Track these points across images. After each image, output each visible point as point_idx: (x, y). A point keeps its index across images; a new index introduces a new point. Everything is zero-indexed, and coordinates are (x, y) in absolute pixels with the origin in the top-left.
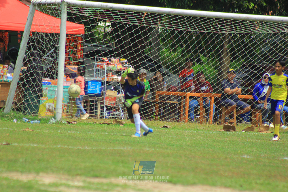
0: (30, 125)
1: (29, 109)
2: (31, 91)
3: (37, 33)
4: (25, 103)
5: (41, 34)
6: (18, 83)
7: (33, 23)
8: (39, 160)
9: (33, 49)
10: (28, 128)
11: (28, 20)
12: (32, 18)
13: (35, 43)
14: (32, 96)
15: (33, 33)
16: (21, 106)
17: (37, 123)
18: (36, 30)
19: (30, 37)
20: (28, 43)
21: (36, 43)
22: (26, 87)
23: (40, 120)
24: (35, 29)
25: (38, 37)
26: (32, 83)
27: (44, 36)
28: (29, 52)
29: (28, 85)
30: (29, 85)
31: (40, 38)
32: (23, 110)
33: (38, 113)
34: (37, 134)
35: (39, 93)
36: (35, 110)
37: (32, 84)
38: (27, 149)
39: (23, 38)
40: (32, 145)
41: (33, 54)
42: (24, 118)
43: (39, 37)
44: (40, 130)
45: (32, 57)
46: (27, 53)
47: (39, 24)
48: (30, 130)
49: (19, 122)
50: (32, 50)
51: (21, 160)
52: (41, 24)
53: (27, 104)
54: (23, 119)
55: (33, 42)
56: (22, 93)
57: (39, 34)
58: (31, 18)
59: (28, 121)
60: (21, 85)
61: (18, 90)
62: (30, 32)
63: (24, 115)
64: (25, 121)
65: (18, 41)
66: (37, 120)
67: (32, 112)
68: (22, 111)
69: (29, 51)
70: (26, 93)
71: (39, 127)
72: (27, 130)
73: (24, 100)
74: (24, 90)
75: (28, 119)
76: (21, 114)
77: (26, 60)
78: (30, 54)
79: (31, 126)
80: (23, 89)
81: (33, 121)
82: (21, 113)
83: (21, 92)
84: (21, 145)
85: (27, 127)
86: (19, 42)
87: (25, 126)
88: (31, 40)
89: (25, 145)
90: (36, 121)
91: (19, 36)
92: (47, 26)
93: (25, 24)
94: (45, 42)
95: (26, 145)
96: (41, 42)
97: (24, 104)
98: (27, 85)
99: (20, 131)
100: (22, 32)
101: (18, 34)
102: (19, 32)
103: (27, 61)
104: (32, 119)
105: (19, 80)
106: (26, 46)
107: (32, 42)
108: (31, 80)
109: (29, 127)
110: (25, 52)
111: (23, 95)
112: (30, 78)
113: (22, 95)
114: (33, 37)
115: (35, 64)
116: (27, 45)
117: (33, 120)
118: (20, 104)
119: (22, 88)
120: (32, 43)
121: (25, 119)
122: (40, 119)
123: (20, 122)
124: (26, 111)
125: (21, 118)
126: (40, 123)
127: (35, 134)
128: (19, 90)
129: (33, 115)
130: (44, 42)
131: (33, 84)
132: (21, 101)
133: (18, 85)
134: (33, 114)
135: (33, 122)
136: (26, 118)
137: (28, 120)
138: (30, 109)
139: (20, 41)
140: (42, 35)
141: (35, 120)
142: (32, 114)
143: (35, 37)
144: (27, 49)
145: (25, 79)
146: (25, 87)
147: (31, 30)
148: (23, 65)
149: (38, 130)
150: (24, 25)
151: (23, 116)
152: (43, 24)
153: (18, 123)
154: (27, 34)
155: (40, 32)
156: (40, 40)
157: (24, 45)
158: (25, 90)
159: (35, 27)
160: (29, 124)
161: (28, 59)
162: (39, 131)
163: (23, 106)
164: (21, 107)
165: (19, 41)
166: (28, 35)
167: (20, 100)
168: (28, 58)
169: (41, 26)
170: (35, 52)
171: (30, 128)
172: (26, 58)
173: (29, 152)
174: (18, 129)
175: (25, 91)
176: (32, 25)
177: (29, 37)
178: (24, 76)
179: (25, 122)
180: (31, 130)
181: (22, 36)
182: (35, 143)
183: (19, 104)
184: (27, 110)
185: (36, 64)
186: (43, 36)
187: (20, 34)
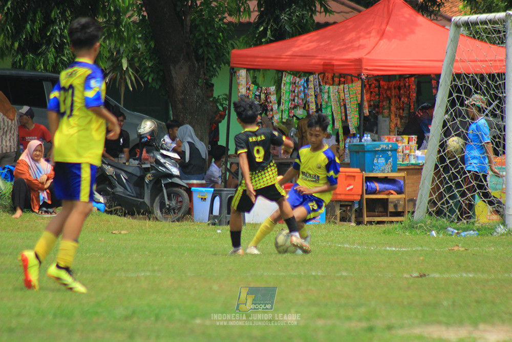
0: (461, 240)
1: (457, 211)
2: (460, 180)
3: (465, 74)
4: (451, 201)
5: (472, 76)
6: (436, 167)
7: (457, 58)
8: (477, 302)
9: (459, 104)
10: (457, 246)
11: (448, 53)
12: (454, 49)
13: (461, 93)
14: (463, 187)
15: (459, 76)
16: (444, 206)
17: (473, 235)
18: (462, 70)
19: (453, 83)
20: (451, 95)
21: (463, 93)
22: (451, 172)
23: (478, 230)
24: (461, 68)
25: (466, 82)
26: (461, 165)
27: (478, 80)
28: (452, 111)
29: (453, 169)
30: (455, 169)
31: (470, 84)
32: (448, 214)
33: (474, 218)
34: (474, 255)
35: (475, 182)
36: (469, 213)
37: (460, 167)
38: (456, 283)
39: (441, 85)
40: (465, 275)
41: (460, 113)
42: (450, 227)
43: (468, 82)
44: (479, 247)
45: (458, 119)
46: (450, 113)
47: (467, 59)
48: (461, 249)
49: (441, 236)
50: (458, 106)
51: (445, 303)
52: (471, 58)
53: (453, 202)
54: (448, 230)
55: (459, 91)
56: (444, 183)
57: (468, 77)
58: (452, 49)
59: (458, 233)
60: (442, 170)
61: (436, 179)
62: (453, 74)
63: (449, 222)
64: (451, 233)
65: (432, 91)
66: (474, 230)
67: (464, 217)
68: (445, 215)
69: (452, 109)
70: (451, 184)
71: (476, 242)
72: (456, 248)
73: (447, 196)
74: (447, 178)
75: (458, 230)
76: (444, 222)
77: (448, 125)
78: (453, 114)
79: (462, 242)
80: (445, 176)
81: (466, 233)
82: (445, 220)
83: (441, 182)
84: (446, 276)
85: (455, 243)
86: (434, 94)
87: (452, 242)
88: (455, 88)
89: (452, 275)
90: (472, 232)
91: (434, 82)
92: (481, 61)
93: (442, 61)
94: (481, 91)
95: (455, 276)
96: (473, 90)
97: (449, 203)
98: (451, 170)
99: (443, 251)
100: (439, 76)
101: (431, 80)
102: (434, 76)
103: (450, 125)
104: (464, 228)
105: (438, 162)
106: (446, 100)
107: (456, 92)
108: (459, 159)
109: (459, 243)
110: (444, 111)
111: (445, 187)
112: (457, 157)
113: (443, 187)
114: (459, 84)
115: (464, 131)
116: (449, 98)
117: (465, 230)
118: (441, 204)
119: (443, 175)
120: (456, 94)
121: (452, 230)
122: (478, 227)
123: (444, 235)
124: (453, 215)
125: (445, 228)
126: (479, 235)
127: (471, 255)
128: (438, 180)
129: (465, 222)
130: (478, 90)
131: (463, 166)
132: (443, 199)
133: (435, 169)
134: (465, 219)
135: (468, 234)
136: (454, 228)
137: (456, 231)
138: (459, 211)
139: (436, 92)
140: (473, 78)
141: (470, 230)
142: (463, 220)
143: (461, 83)
144: (449, 104)
145: (447, 159)
146: (449, 172)
147: (454, 71)
148: (443, 134)
149: (475, 248)
150: (442, 63)
151: (448, 224)
152: (475, 58)
153: (439, 237)
154: (447, 79)
155: (469, 74)
156: (472, 87)
157: (442, 99)
158: (449, 177)
159: (460, 65)
160: (459, 238)
161: (451, 123)
162: (478, 249)
163: (448, 207)
164: (444, 208)
165: (434, 91)
166: (449, 80)
167: (441, 196)
168: (452, 121)
169: (471, 61)
170: (463, 110)
171: (460, 245)
172: (448, 122)
173: (460, 288)
174: (440, 248)
175: (449, 179)
176: (456, 62)
177: (451, 83)
178: (445, 154)
179: (452, 235)
180: (463, 249)
181: (439, 82)
182: (470, 272)
183: (439, 204)
184: (454, 213)
185: (466, 130)
186: (476, 80)
187: (435, 80)
